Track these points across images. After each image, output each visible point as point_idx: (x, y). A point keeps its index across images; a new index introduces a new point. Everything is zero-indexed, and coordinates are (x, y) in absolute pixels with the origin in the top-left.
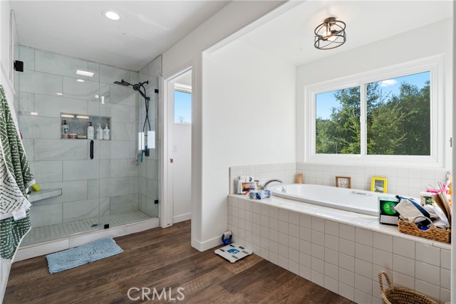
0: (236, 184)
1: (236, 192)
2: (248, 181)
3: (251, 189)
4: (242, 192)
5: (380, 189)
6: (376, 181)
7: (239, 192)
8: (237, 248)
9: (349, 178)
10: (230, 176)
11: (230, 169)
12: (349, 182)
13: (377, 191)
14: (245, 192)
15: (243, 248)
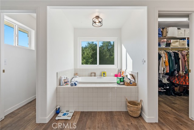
0: (60, 81)
1: (60, 85)
2: (65, 78)
3: (68, 82)
4: (64, 84)
5: (104, 75)
6: (103, 73)
7: (62, 84)
8: (65, 112)
9: (95, 73)
10: (57, 77)
11: (57, 73)
12: (95, 74)
13: (104, 76)
14: (65, 84)
15: (69, 111)
